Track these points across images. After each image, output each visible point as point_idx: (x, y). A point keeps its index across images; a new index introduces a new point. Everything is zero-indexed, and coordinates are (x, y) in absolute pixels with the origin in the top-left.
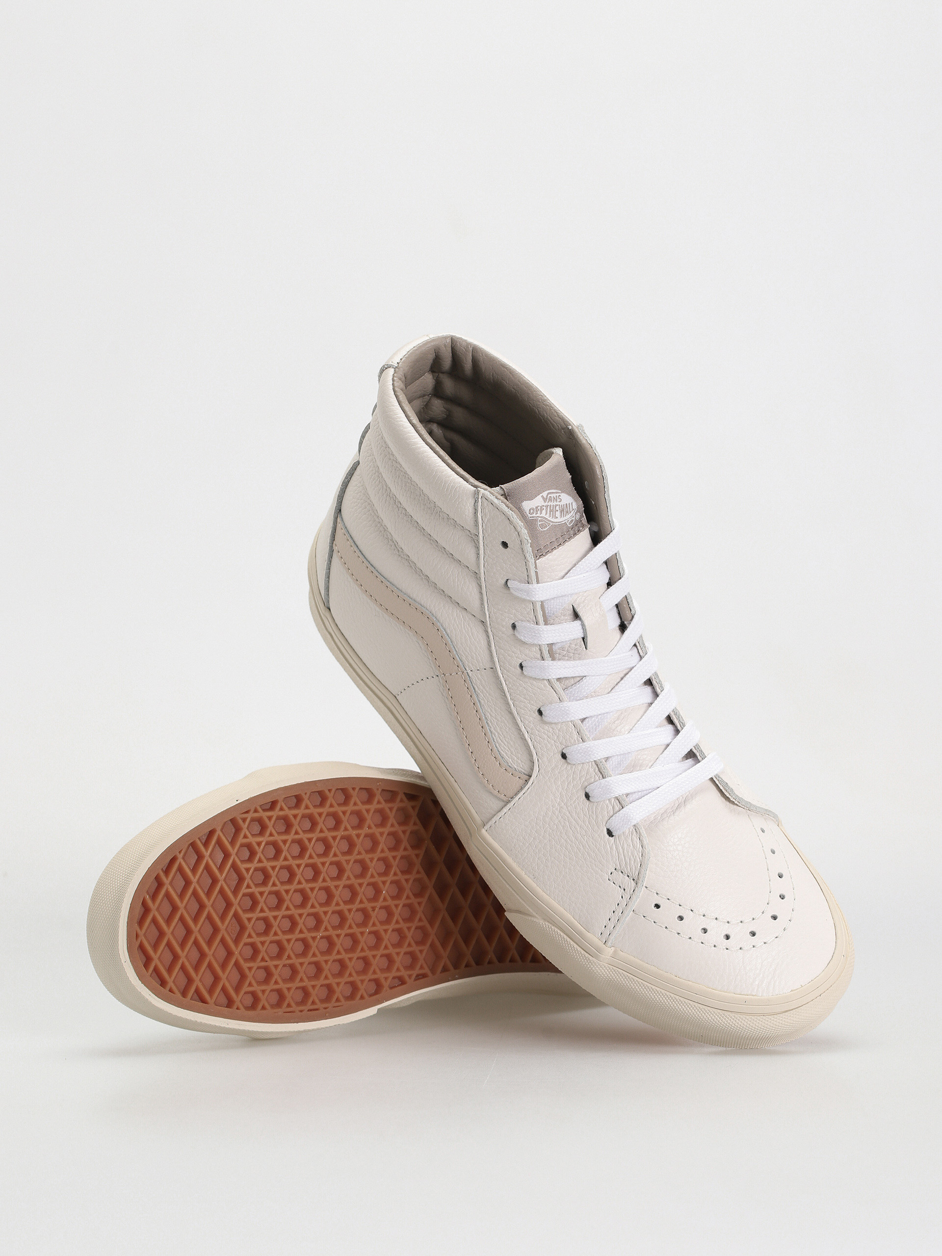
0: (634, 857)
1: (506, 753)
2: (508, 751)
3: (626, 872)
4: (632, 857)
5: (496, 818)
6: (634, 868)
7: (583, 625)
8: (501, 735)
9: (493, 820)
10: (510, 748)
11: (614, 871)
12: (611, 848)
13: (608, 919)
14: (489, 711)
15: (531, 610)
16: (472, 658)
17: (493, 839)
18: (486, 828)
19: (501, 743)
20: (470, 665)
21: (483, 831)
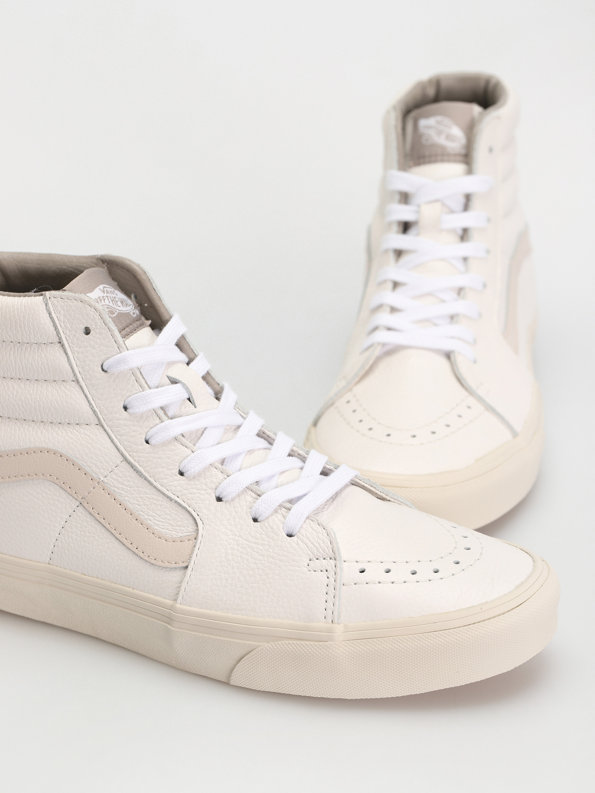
0: (322, 539)
1: (167, 529)
2: (168, 526)
3: (321, 556)
4: (319, 540)
5: (184, 585)
6: (326, 548)
7: (184, 385)
8: (156, 517)
9: (182, 589)
10: (169, 522)
11: (310, 562)
12: (298, 544)
13: (325, 602)
14: (136, 502)
15: (133, 381)
16: (101, 463)
17: (190, 606)
18: (179, 601)
19: (159, 523)
20: (102, 471)
21: (178, 606)
